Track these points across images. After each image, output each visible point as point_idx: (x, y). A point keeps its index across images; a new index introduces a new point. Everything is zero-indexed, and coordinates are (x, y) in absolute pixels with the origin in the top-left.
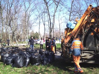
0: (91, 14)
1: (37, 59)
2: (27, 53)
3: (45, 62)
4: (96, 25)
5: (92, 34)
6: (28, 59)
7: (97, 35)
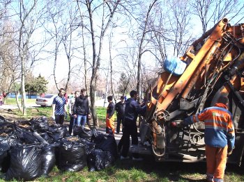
0: (225, 41)
1: (77, 152)
2: (43, 136)
3: (99, 161)
4: (236, 68)
5: (225, 90)
6: (50, 153)
7: (237, 93)
